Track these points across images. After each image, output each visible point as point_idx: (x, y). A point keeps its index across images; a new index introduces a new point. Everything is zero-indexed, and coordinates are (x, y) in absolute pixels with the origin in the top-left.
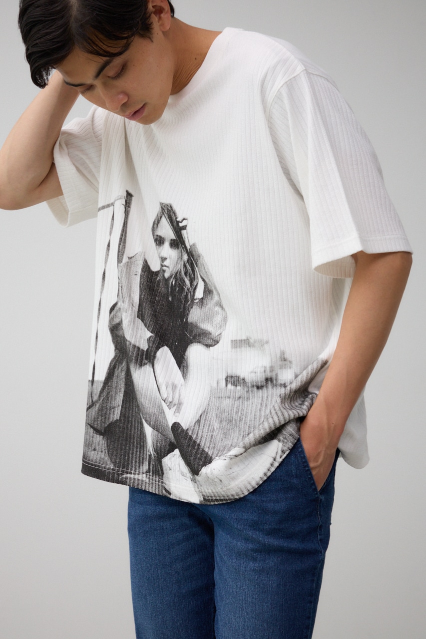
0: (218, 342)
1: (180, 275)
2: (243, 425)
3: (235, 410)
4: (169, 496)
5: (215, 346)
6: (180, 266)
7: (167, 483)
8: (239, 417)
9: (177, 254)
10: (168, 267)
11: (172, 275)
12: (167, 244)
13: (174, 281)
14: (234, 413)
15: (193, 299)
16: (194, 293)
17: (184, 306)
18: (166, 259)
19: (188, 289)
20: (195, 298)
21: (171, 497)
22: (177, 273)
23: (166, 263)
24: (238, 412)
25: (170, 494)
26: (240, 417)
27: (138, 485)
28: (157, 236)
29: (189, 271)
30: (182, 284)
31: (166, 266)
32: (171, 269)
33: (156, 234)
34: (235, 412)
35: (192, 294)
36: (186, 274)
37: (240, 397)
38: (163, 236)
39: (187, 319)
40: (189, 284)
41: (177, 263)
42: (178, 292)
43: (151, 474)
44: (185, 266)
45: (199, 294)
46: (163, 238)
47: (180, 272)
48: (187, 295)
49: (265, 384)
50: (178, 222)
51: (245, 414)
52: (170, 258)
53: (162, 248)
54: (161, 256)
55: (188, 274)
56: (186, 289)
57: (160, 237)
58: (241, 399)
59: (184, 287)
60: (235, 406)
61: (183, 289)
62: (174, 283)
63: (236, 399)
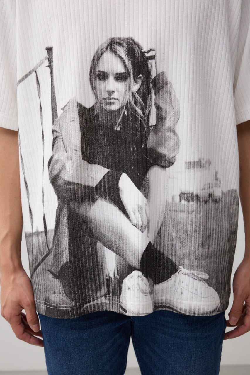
0: (173, 163)
1: (131, 105)
2: (198, 236)
3: (190, 222)
4: (124, 313)
5: (171, 167)
6: (128, 97)
7: (123, 302)
8: (193, 229)
9: (124, 87)
10: (117, 99)
11: (123, 107)
12: (111, 79)
13: (126, 111)
14: (189, 226)
15: (149, 127)
16: (148, 120)
17: (141, 134)
18: (113, 92)
19: (141, 117)
20: (150, 125)
21: (127, 314)
22: (127, 104)
23: (115, 95)
24: (193, 224)
25: (126, 311)
26: (195, 229)
27: (99, 308)
28: (99, 71)
29: (139, 100)
30: (134, 114)
31: (115, 99)
32: (121, 101)
33: (97, 70)
34: (189, 224)
35: (146, 121)
36: (136, 103)
37: (193, 211)
38: (106, 71)
39: (146, 145)
40: (141, 113)
41: (125, 95)
42: (132, 121)
43: (111, 295)
44: (133, 96)
45: (153, 121)
46: (107, 73)
47: (130, 103)
48: (141, 123)
49: (208, 199)
50: (143, 54)
51: (198, 226)
52: (118, 91)
53: (106, 82)
54: (107, 89)
55: (138, 103)
56: (139, 117)
57: (103, 72)
58: (194, 213)
59: (137, 116)
60: (190, 219)
61: (136, 118)
62: (126, 113)
63: (190, 212)
